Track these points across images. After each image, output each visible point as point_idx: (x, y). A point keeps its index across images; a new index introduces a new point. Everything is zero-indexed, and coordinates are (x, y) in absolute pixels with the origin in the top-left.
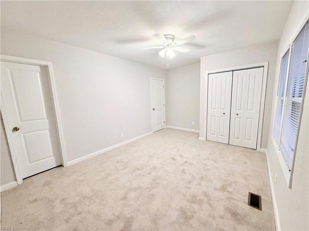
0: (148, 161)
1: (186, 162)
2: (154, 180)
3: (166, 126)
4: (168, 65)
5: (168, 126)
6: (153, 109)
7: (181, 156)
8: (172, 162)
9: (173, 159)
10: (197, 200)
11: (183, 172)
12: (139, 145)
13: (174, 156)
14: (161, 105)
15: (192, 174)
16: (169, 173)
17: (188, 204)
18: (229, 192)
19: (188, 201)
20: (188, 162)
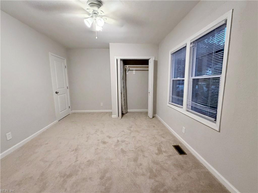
0: (77, 158)
1: (118, 141)
2: (102, 178)
3: (71, 111)
4: (97, 38)
5: (73, 111)
6: (56, 93)
7: (110, 137)
8: (106, 146)
9: (104, 143)
10: (155, 172)
11: (123, 151)
12: (46, 143)
13: (103, 139)
14: (64, 88)
15: (132, 150)
16: (112, 159)
17: (153, 181)
18: (165, 152)
19: (150, 178)
20: (120, 140)
